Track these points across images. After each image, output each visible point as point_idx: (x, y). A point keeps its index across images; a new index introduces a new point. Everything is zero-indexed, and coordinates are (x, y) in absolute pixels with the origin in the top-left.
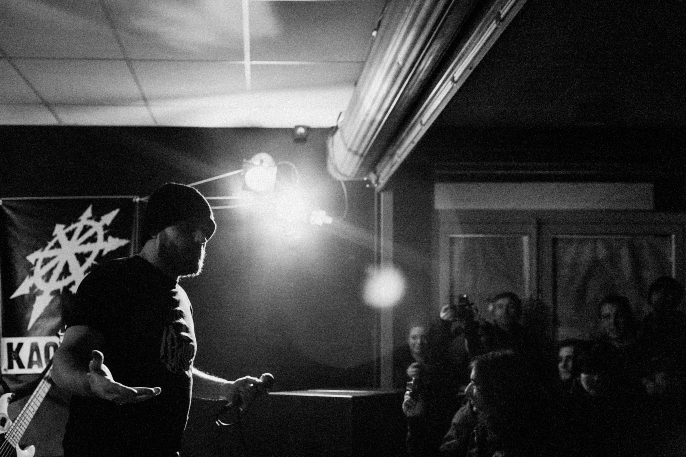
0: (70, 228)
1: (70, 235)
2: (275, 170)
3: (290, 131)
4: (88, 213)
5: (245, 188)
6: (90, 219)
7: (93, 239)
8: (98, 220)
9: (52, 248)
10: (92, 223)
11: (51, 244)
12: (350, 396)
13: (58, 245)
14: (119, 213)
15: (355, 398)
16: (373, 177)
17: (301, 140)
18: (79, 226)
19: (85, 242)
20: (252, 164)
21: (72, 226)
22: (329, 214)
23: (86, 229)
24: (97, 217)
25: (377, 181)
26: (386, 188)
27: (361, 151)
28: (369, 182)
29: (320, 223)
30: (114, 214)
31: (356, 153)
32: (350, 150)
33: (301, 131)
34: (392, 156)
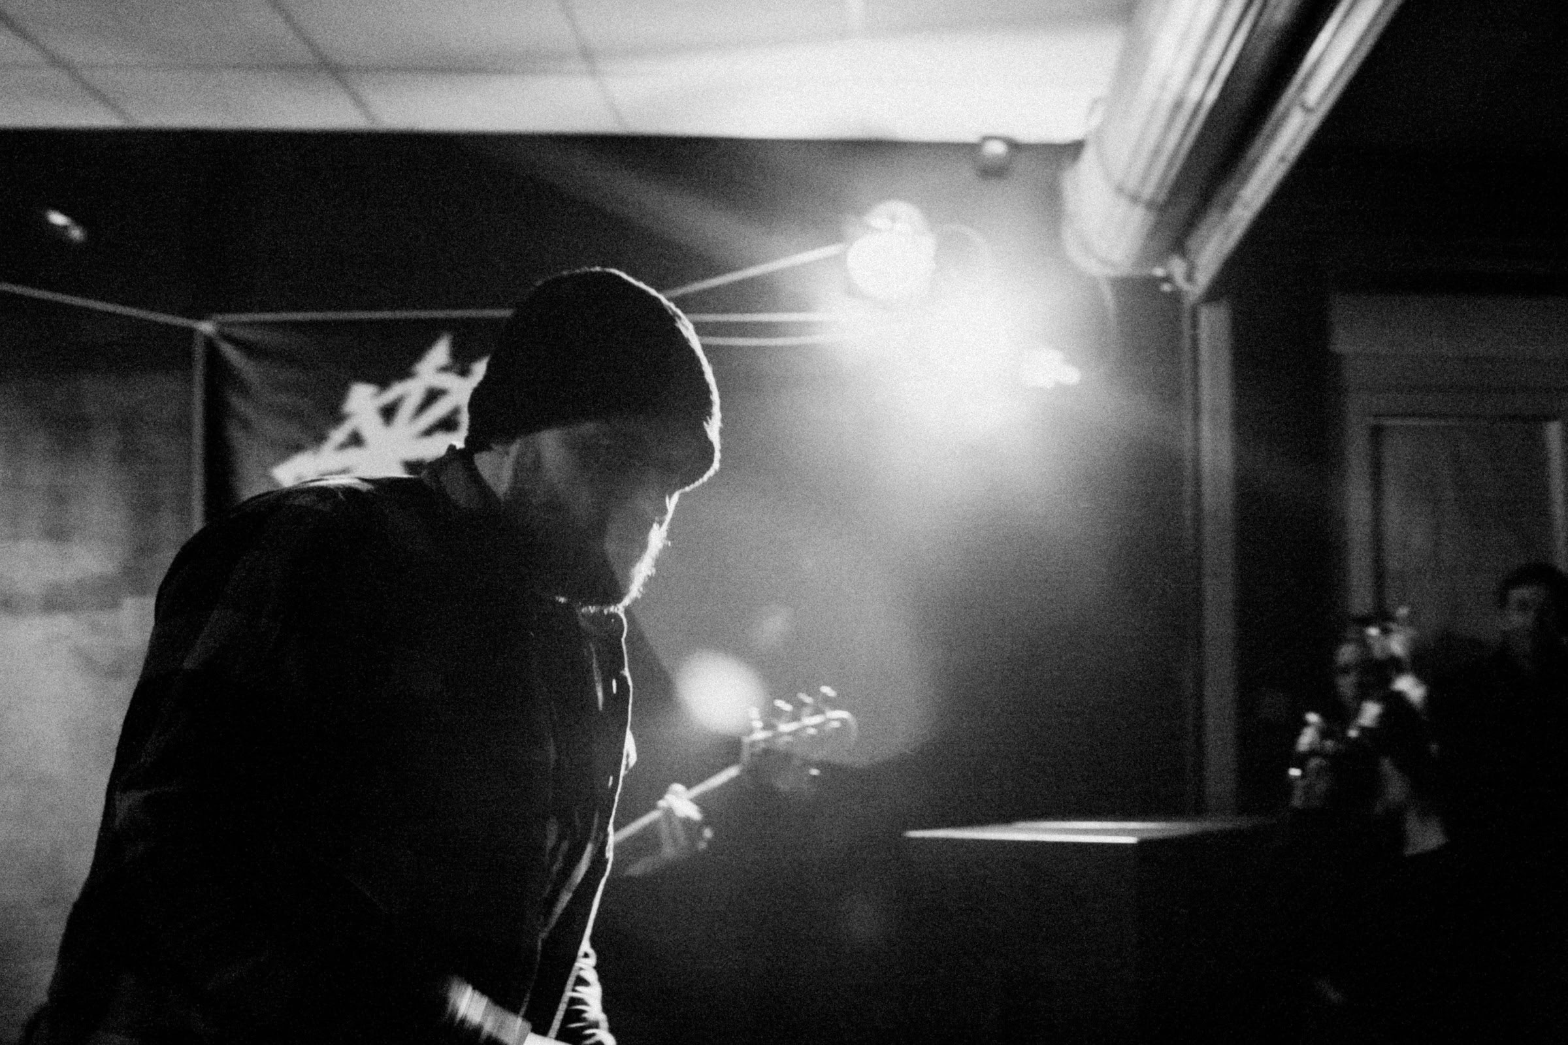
0: (390, 396)
1: (388, 413)
2: (928, 243)
3: (969, 150)
4: (440, 353)
5: (851, 291)
6: (444, 369)
7: (450, 424)
8: (463, 372)
9: (343, 446)
10: (449, 381)
11: (339, 435)
12: (1131, 840)
13: (356, 440)
15: (1146, 846)
16: (1177, 267)
17: (993, 171)
18: (411, 390)
19: (429, 432)
20: (868, 227)
21: (397, 390)
22: (1070, 361)
23: (433, 396)
24: (461, 364)
25: (1190, 277)
26: (1213, 294)
27: (1148, 192)
28: (1168, 279)
29: (1050, 385)
31: (1134, 199)
32: (1120, 190)
33: (996, 149)
34: (1228, 205)
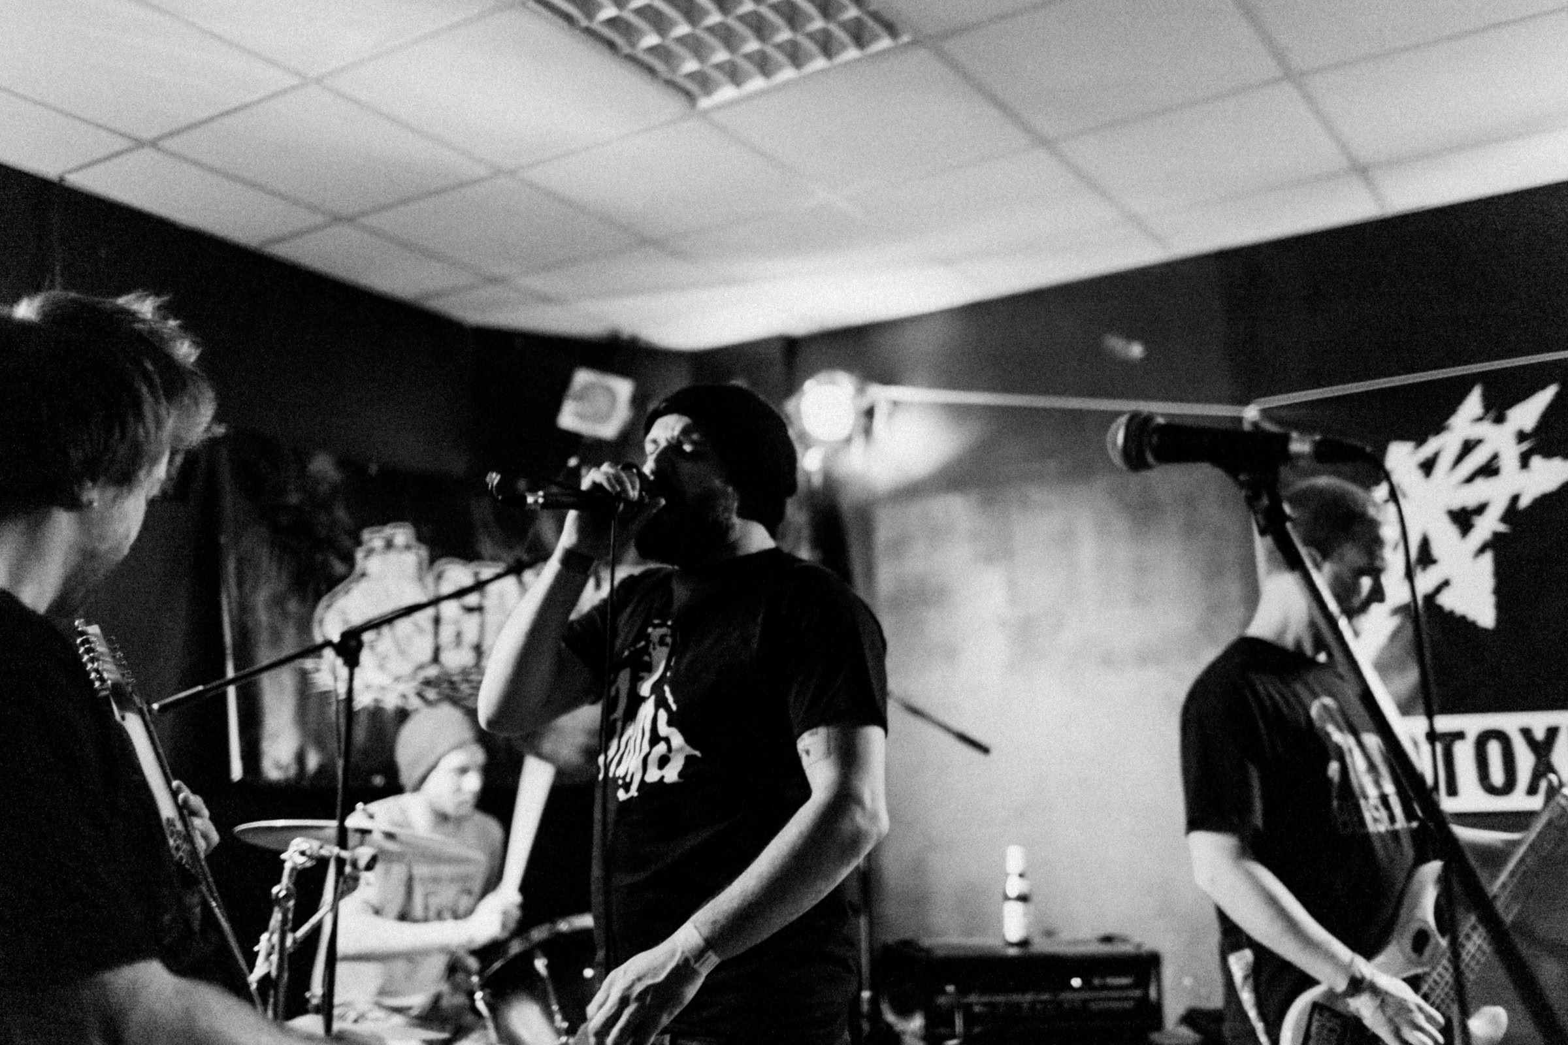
0: (1427, 451)
1: (1428, 467)
4: (1473, 403)
6: (1479, 419)
7: (1489, 470)
8: (1500, 419)
9: (1385, 502)
10: (1486, 430)
11: (1381, 493)
14: (1558, 396)
18: (1447, 443)
21: (1432, 445)
23: (1468, 447)
24: (1496, 410)
30: (1544, 398)
